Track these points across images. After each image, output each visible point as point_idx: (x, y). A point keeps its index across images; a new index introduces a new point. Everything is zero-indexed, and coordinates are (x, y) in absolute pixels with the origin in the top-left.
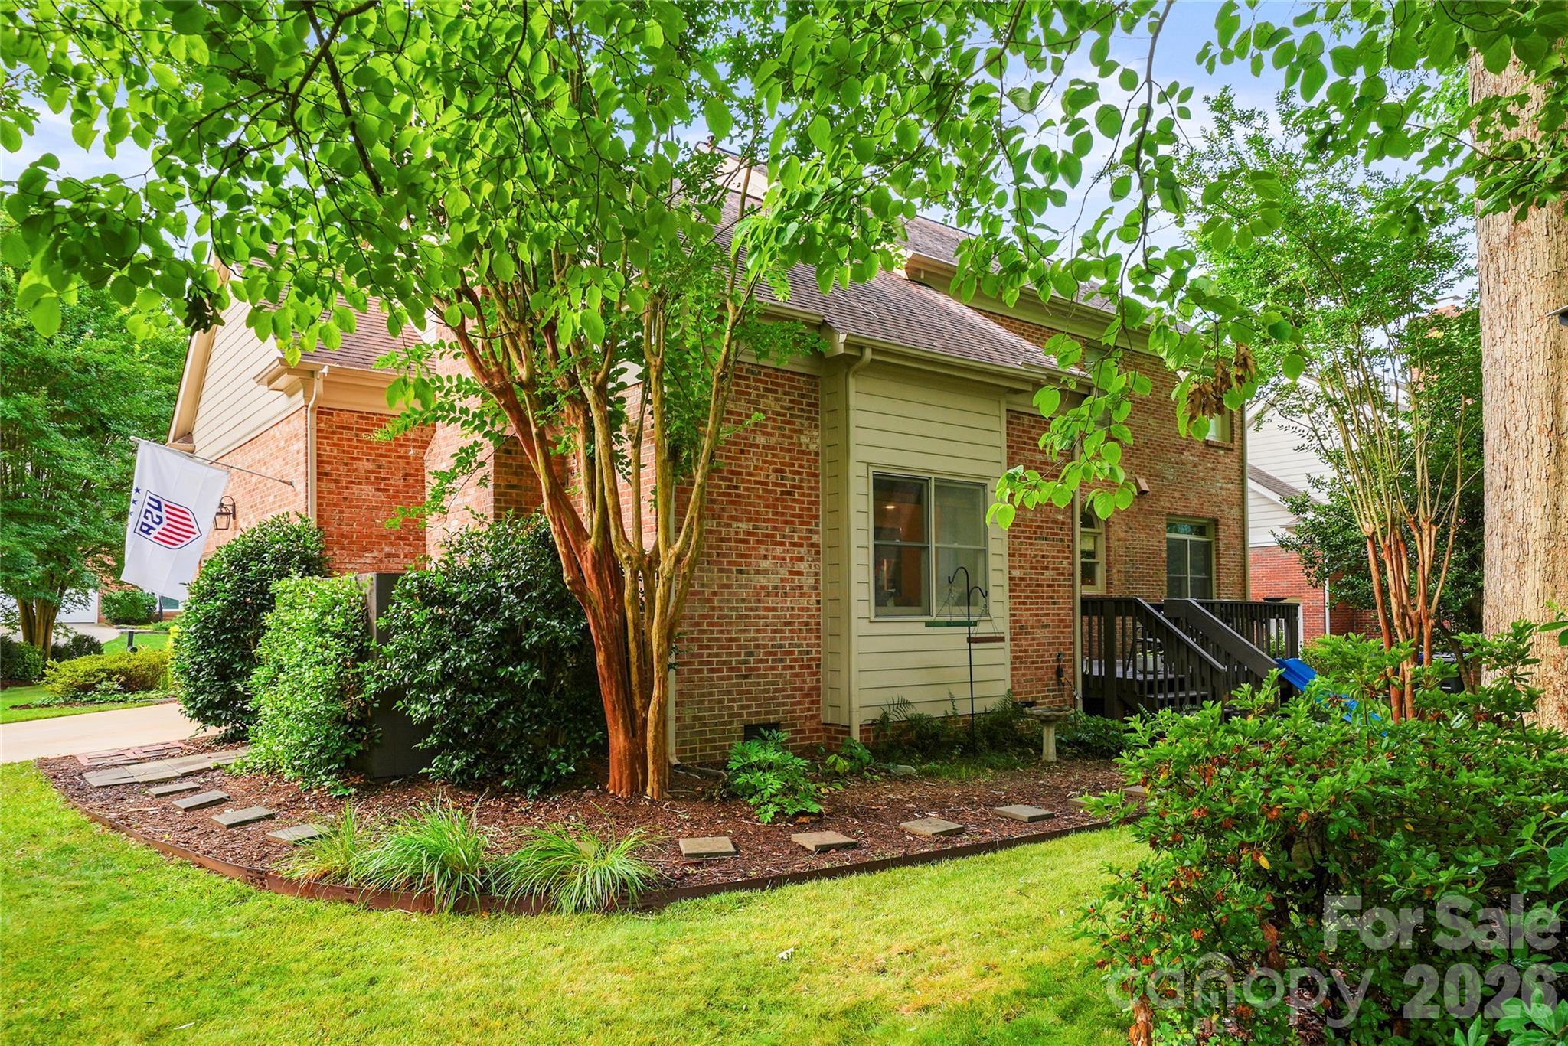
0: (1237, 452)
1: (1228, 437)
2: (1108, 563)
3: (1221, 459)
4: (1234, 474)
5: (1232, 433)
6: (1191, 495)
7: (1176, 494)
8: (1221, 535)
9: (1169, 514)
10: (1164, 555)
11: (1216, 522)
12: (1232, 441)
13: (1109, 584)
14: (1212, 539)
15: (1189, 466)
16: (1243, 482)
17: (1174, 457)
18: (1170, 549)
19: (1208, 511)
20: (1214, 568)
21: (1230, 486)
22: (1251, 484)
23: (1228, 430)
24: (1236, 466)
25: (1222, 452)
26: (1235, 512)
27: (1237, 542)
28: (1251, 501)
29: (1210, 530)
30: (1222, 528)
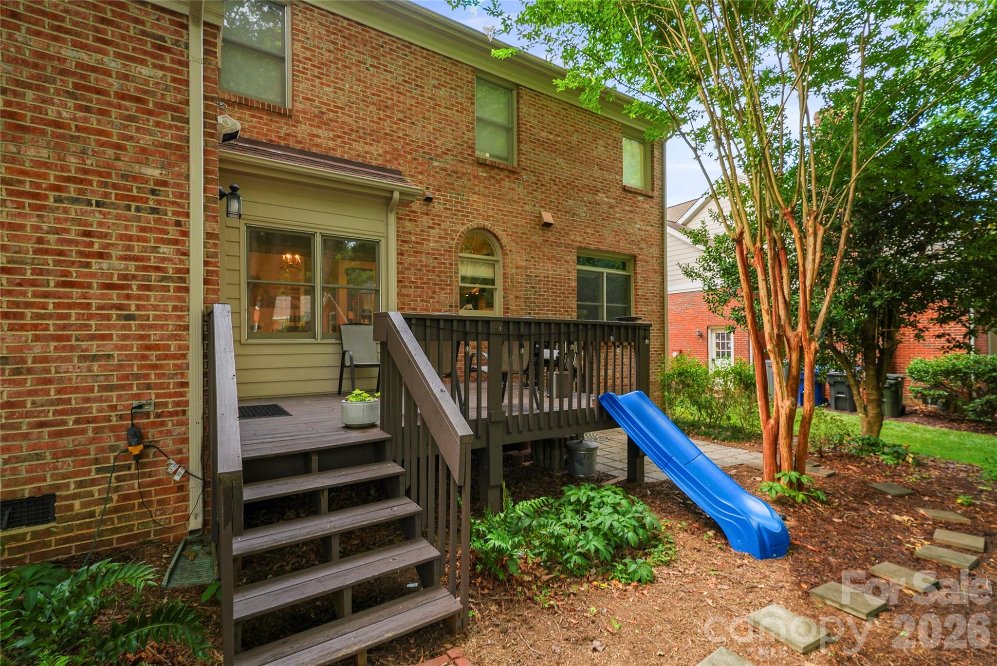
0: (656, 200)
1: (649, 187)
2: (505, 289)
3: (639, 204)
4: (654, 218)
5: (653, 184)
6: (606, 233)
7: (589, 230)
8: (639, 270)
9: (579, 248)
10: (574, 284)
11: (634, 258)
12: (653, 190)
13: (506, 309)
14: (632, 273)
15: (605, 208)
16: (662, 225)
17: (587, 197)
18: (579, 279)
19: (625, 247)
20: (633, 298)
21: (648, 228)
22: (669, 230)
23: (649, 180)
24: (656, 212)
25: (641, 198)
26: (655, 251)
27: (657, 278)
28: (670, 243)
29: (629, 266)
30: (639, 264)
